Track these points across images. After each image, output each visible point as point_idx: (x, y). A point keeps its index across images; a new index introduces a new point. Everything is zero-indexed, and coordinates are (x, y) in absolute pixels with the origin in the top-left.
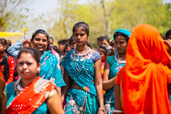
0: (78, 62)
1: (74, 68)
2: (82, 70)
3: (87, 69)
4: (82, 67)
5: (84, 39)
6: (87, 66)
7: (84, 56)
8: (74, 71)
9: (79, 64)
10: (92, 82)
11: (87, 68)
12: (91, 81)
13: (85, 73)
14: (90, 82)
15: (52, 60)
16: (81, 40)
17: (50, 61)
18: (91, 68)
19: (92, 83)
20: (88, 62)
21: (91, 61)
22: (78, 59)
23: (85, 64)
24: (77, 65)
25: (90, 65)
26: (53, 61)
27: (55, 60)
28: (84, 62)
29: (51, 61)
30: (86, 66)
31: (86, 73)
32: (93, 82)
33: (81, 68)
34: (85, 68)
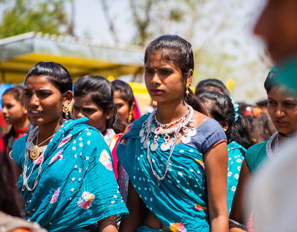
0: (155, 152)
1: (144, 170)
2: (166, 176)
3: (180, 174)
4: (165, 167)
5: (170, 85)
6: (178, 164)
7: (172, 135)
8: (146, 178)
9: (159, 157)
10: (197, 211)
11: (180, 170)
12: (193, 208)
13: (175, 184)
14: (191, 211)
15: (81, 145)
16: (162, 87)
17: (74, 148)
18: (192, 170)
19: (198, 213)
20: (182, 151)
21: (192, 151)
22: (157, 145)
23: (174, 158)
24: (153, 161)
25: (188, 160)
26: (85, 146)
27: (89, 143)
28: (171, 152)
29: (78, 147)
30: (175, 166)
31: (177, 183)
32: (200, 209)
33: (162, 170)
34: (173, 171)
